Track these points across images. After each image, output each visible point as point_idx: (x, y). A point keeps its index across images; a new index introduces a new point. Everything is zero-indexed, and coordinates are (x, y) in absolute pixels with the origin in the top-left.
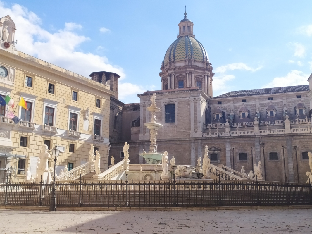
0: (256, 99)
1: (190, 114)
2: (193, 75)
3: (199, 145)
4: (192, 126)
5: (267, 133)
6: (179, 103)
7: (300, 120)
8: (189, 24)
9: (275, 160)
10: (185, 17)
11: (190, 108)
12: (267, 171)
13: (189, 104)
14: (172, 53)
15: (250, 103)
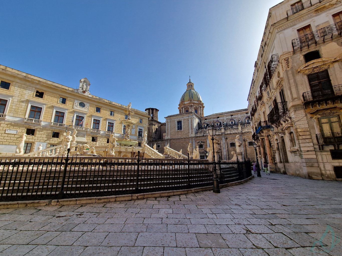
0: (224, 116)
1: (189, 125)
2: (193, 107)
3: (194, 140)
4: (190, 131)
5: (229, 132)
6: (184, 120)
7: (247, 125)
8: (191, 84)
9: (233, 147)
10: (190, 81)
11: (189, 123)
12: (229, 153)
13: (188, 120)
14: (183, 98)
15: (221, 118)
